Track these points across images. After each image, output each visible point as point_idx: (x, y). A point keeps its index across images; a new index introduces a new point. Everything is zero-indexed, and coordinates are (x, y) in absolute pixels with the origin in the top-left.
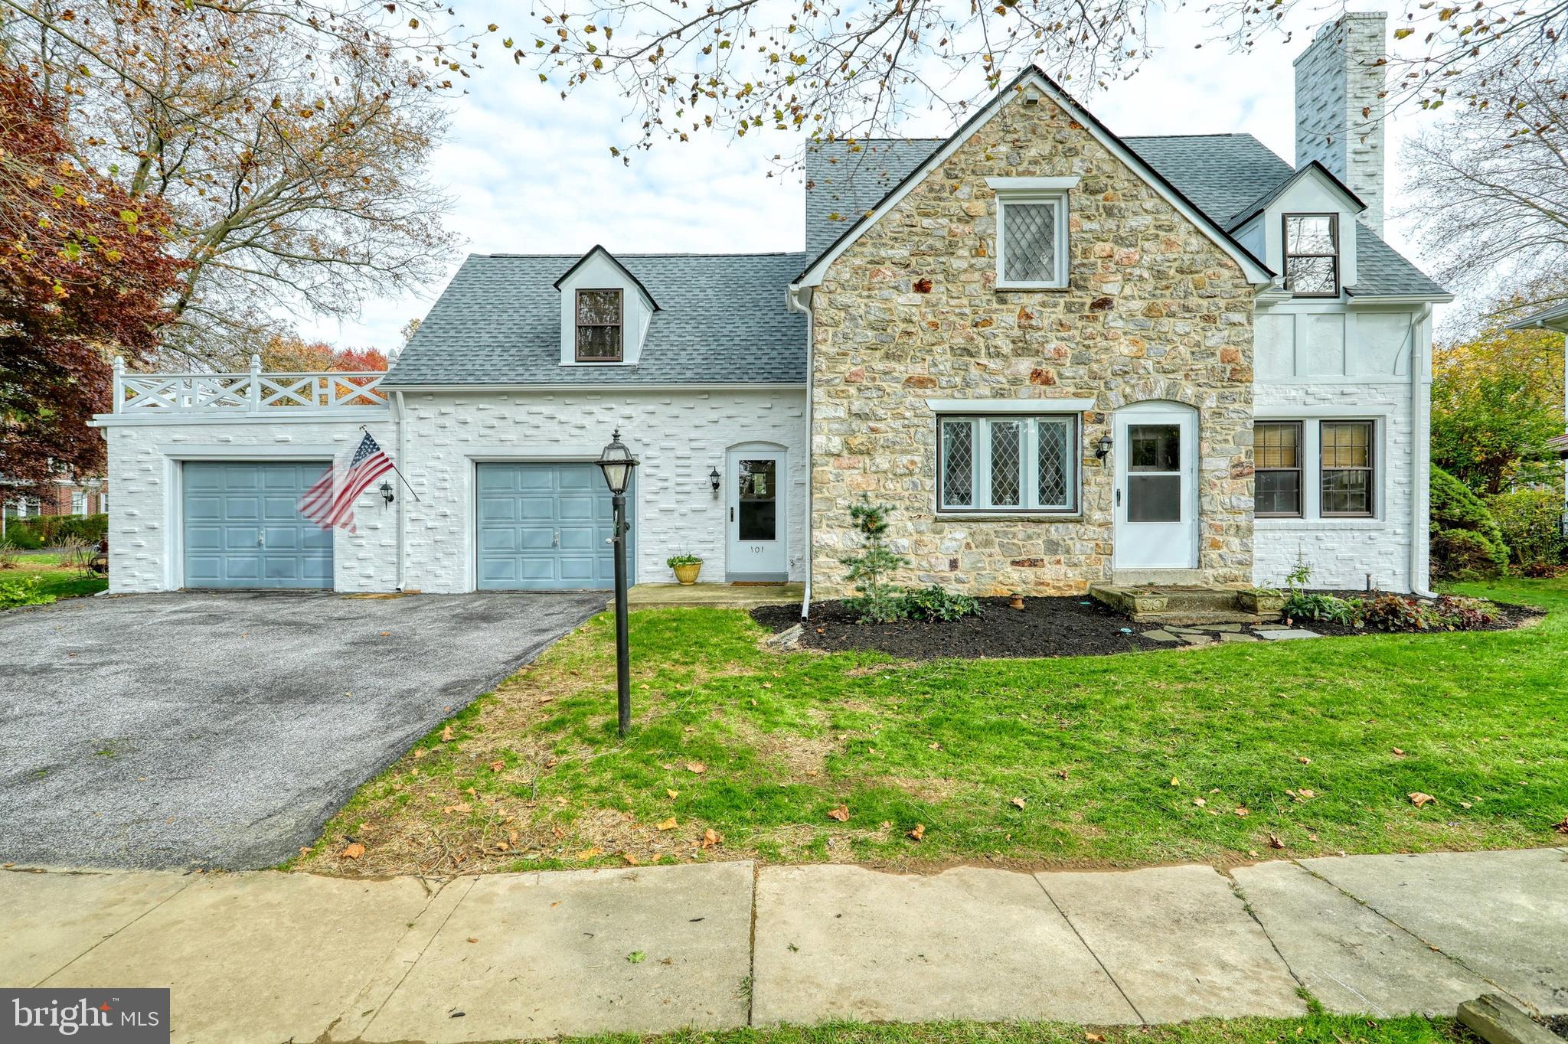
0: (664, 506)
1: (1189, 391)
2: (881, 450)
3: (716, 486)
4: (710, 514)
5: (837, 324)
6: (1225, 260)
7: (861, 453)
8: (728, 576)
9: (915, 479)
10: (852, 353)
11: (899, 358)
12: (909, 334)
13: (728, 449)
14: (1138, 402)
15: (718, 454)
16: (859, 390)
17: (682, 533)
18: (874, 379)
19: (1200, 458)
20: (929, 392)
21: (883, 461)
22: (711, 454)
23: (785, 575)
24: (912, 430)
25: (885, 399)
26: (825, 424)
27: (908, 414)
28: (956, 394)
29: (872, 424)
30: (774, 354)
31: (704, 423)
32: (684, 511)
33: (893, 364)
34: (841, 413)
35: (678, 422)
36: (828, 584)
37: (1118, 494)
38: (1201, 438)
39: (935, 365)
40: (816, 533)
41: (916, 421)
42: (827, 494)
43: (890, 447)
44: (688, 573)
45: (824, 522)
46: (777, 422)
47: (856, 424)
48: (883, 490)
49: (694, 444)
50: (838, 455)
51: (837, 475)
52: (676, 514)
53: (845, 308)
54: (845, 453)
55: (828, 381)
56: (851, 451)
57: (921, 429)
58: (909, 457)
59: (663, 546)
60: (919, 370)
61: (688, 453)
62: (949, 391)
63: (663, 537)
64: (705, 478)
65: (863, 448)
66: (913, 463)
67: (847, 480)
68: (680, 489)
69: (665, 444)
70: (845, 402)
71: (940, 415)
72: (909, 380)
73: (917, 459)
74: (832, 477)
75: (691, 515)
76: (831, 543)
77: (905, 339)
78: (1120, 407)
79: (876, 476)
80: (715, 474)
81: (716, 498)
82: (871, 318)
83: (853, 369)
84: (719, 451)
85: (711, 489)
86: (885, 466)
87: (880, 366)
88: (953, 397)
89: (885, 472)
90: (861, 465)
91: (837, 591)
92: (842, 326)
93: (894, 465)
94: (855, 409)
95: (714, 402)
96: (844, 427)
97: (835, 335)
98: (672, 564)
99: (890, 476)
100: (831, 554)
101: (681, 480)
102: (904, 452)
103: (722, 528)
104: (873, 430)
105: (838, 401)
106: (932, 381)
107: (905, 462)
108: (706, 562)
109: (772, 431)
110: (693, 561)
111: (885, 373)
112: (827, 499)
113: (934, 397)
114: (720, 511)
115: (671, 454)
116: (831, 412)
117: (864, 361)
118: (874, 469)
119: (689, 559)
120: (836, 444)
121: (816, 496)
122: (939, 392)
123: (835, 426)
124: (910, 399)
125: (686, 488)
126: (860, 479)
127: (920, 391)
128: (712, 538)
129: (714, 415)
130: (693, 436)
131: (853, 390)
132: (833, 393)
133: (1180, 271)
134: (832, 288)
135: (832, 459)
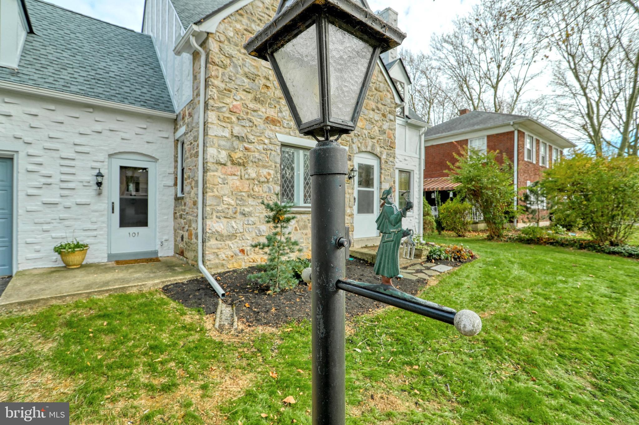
0: (46, 200)
1: (378, 150)
2: (251, 164)
3: (99, 184)
4: (93, 207)
5: (225, 67)
6: (389, 89)
7: (239, 164)
8: (110, 256)
9: (269, 185)
10: (234, 91)
11: (262, 102)
12: (267, 87)
13: (110, 156)
14: (363, 152)
15: (102, 159)
16: (238, 119)
17: (67, 223)
18: (247, 113)
19: (381, 183)
20: (277, 128)
21: (252, 172)
22: (95, 158)
23: (156, 252)
24: (269, 152)
25: (254, 128)
26: (215, 140)
27: (267, 141)
28: (292, 133)
29: (246, 145)
30: (144, 90)
31: (89, 132)
32: (68, 204)
33: (258, 106)
34: (227, 134)
35: (62, 127)
36: (217, 261)
37: (355, 199)
38: (381, 173)
39: (281, 112)
40: (208, 222)
41: (271, 147)
42: (216, 193)
43: (257, 163)
44: (75, 258)
45: (215, 214)
46: (150, 140)
47: (236, 143)
48: (252, 192)
49: (79, 149)
50: (225, 165)
51: (224, 179)
52: (60, 207)
53: (230, 57)
54: (229, 164)
55: (219, 108)
56: (233, 163)
57: (273, 153)
58: (267, 170)
59: (46, 234)
60: (272, 113)
61: (72, 155)
62: (287, 130)
63: (46, 227)
64: (90, 177)
65: (241, 161)
66: (269, 174)
67: (230, 183)
68: (64, 185)
69: (48, 145)
70: (229, 125)
71: (284, 145)
72: (267, 118)
73: (272, 172)
74: (220, 181)
75: (75, 208)
76: (219, 230)
77: (265, 90)
78: (357, 153)
79: (248, 182)
80: (100, 175)
81: (100, 194)
82: (246, 70)
83: (235, 103)
84: (103, 156)
85: (95, 187)
86: (253, 175)
87: (251, 105)
88: (290, 135)
89: (253, 179)
90: (239, 173)
91: (223, 265)
92: (228, 69)
93: (259, 175)
94: (235, 133)
95: (99, 116)
96: (228, 145)
97: (223, 74)
98: (59, 250)
99: (257, 182)
100: (219, 238)
101: (64, 177)
102: (264, 167)
103: (104, 219)
104: (246, 149)
105: (224, 124)
106: (279, 122)
107: (265, 173)
108: (91, 247)
109: (147, 145)
110: (80, 247)
111: (254, 111)
112: (217, 197)
113: (280, 133)
114: (103, 205)
115: (54, 154)
116: (220, 133)
117: (241, 99)
118: (247, 176)
119: (78, 246)
120: (223, 156)
121: (209, 194)
122: (283, 130)
123: (223, 143)
124: (268, 133)
125: (71, 185)
126: (238, 183)
127: (273, 127)
128: (95, 227)
129: (98, 127)
130: (77, 141)
131: (234, 119)
132: (221, 118)
133: (376, 89)
134: (222, 39)
135: (220, 167)
